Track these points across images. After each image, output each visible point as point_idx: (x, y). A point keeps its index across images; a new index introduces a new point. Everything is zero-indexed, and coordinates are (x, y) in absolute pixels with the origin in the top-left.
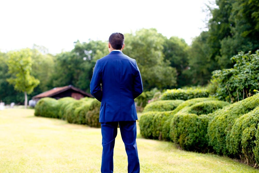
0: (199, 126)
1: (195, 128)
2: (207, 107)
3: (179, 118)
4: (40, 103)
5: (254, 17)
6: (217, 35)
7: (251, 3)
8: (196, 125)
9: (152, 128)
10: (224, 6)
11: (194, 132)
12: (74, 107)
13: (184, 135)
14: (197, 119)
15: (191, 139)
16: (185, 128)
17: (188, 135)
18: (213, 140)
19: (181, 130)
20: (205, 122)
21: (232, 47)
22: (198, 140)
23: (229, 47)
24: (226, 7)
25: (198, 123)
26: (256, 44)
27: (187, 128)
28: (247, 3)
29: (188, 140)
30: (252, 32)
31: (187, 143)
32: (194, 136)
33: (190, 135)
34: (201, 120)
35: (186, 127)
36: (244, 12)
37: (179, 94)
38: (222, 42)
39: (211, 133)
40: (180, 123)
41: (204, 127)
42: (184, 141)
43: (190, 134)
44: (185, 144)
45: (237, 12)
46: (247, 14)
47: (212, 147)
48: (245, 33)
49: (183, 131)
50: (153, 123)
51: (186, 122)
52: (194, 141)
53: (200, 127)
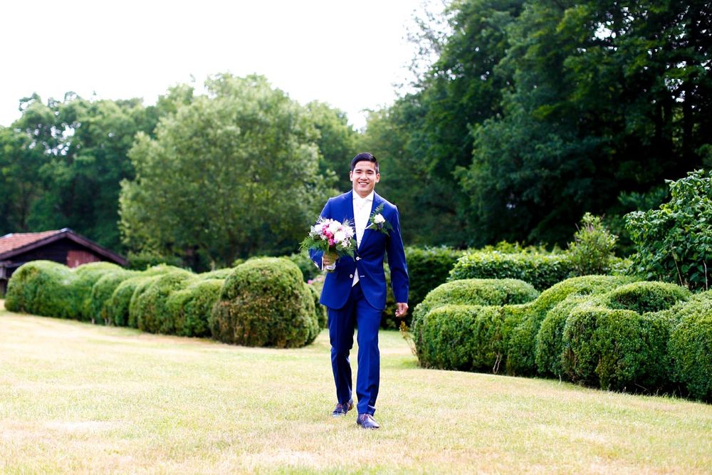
0: (647, 336)
1: (638, 342)
2: (649, 295)
3: (594, 319)
4: (24, 273)
5: (570, 70)
6: (452, 108)
7: (562, 32)
8: (641, 335)
9: (472, 345)
10: (479, 32)
11: (635, 351)
12: (163, 289)
13: (612, 358)
14: (641, 322)
15: (630, 366)
16: (613, 341)
17: (623, 356)
18: (690, 367)
19: (603, 345)
20: (661, 327)
21: (505, 146)
22: (645, 370)
23: (498, 145)
24: (484, 33)
25: (644, 331)
26: (571, 141)
27: (619, 341)
28: (553, 30)
29: (622, 368)
30: (560, 108)
31: (621, 375)
32: (636, 360)
33: (629, 357)
34: (650, 323)
35: (617, 338)
36: (542, 53)
37: (501, 264)
38: (477, 131)
39: (681, 352)
40: (599, 330)
41: (658, 340)
42: (612, 371)
43: (627, 355)
44: (616, 378)
45: (522, 50)
46: (549, 59)
47: (685, 384)
48: (541, 108)
49: (609, 349)
50: (476, 332)
51: (615, 328)
52: (637, 371)
53: (651, 339)
